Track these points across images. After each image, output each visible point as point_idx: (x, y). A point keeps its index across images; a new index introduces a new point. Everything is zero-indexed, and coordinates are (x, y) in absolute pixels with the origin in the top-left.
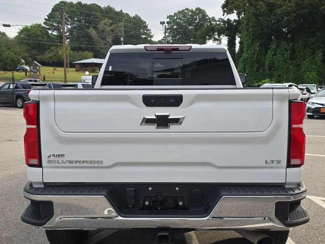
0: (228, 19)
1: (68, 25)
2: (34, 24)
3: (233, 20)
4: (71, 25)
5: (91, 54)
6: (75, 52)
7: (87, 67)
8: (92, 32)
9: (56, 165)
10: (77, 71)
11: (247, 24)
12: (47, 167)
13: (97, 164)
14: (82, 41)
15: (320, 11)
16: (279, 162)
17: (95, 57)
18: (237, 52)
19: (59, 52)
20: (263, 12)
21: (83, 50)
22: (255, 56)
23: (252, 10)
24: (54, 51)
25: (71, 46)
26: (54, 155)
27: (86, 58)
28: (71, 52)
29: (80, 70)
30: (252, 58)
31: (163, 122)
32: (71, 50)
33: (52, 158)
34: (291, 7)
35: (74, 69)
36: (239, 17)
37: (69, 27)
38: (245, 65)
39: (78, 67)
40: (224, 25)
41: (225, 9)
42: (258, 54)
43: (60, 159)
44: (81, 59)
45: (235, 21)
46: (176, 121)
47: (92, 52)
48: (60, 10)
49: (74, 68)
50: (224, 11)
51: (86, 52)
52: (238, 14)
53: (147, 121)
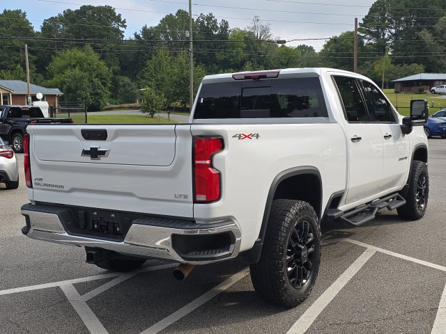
1: (391, 28)
2: (345, 32)
4: (395, 28)
5: (421, 67)
6: (398, 66)
7: (412, 85)
8: (426, 36)
10: (396, 92)
14: (409, 50)
16: (186, 197)
17: (428, 71)
19: (375, 68)
21: (409, 62)
24: (368, 66)
25: (393, 58)
27: (413, 73)
28: (392, 66)
29: (401, 90)
31: (94, 153)
32: (392, 63)
35: (393, 90)
37: (393, 31)
39: (399, 86)
44: (406, 76)
46: (103, 153)
47: (424, 64)
48: (380, 10)
49: (393, 88)
51: (414, 64)
53: (85, 153)
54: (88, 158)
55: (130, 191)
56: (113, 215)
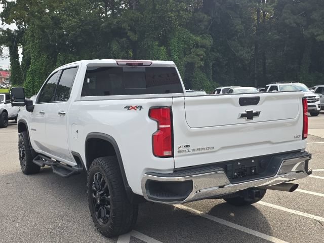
0: (8, 29)
3: (13, 30)
9: (184, 153)
11: (32, 36)
12: (176, 157)
13: (210, 150)
15: (101, 28)
16: (299, 137)
18: (20, 63)
20: (49, 25)
22: (44, 68)
23: (36, 22)
26: (182, 147)
30: (41, 70)
31: (250, 115)
33: (181, 149)
34: (76, 22)
36: (19, 27)
38: (33, 77)
40: (4, 34)
41: (4, 18)
42: (46, 67)
43: (186, 149)
45: (16, 31)
46: (257, 114)
50: (3, 21)
52: (19, 24)
53: (243, 116)
54: (244, 120)
55: (268, 140)
56: (253, 161)
